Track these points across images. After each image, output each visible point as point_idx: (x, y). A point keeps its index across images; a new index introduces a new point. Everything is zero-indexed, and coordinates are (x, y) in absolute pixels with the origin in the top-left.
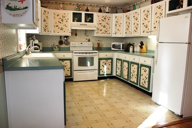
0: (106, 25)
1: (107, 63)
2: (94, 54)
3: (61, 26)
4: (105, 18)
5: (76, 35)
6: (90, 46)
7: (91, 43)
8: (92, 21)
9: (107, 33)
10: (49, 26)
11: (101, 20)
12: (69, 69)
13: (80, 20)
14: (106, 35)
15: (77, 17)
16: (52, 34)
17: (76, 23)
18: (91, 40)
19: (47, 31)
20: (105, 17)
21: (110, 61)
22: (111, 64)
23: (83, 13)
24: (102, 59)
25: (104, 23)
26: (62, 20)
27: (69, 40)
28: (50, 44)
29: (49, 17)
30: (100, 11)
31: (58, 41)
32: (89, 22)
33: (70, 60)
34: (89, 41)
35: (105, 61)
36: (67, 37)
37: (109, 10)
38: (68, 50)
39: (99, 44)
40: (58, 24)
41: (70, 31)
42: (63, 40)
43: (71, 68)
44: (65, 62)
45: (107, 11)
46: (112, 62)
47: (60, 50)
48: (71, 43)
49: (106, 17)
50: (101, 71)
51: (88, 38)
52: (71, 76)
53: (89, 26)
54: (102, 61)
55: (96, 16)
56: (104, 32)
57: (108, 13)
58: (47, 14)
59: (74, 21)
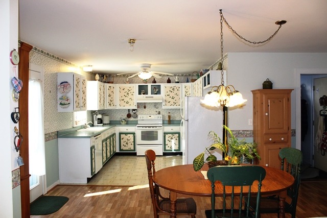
0: (175, 96)
1: (173, 137)
2: (158, 128)
3: (126, 99)
4: (173, 89)
5: (145, 108)
6: (159, 119)
7: (161, 116)
8: (159, 92)
9: (176, 105)
10: (115, 100)
11: (169, 91)
12: (133, 143)
13: (146, 93)
14: (175, 107)
15: (142, 90)
16: (118, 107)
17: (142, 95)
18: (161, 113)
19: (112, 105)
20: (173, 87)
21: (177, 135)
22: (178, 138)
23: (149, 85)
24: (167, 133)
25: (172, 95)
26: (128, 94)
27: (138, 113)
28: (118, 117)
29: (114, 92)
30: (169, 81)
31: (127, 114)
32: (156, 94)
33: (134, 134)
34: (159, 113)
35: (171, 135)
36: (134, 110)
37: (178, 79)
38: (135, 123)
39: (169, 117)
40: (124, 97)
41: (136, 104)
42: (131, 113)
43: (134, 142)
44: (129, 135)
45: (177, 81)
46: (179, 137)
47: (127, 123)
48: (139, 116)
49: (175, 88)
50: (167, 146)
51: (158, 110)
52: (135, 150)
53: (157, 98)
54: (167, 136)
55: (164, 87)
56: (173, 104)
57: (178, 82)
58: (112, 89)
59: (140, 93)
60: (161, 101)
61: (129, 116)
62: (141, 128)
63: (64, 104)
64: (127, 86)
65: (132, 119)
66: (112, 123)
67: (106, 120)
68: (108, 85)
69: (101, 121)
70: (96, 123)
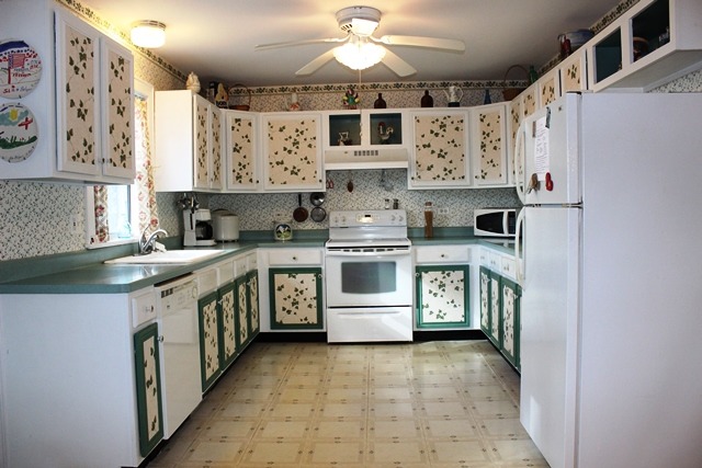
0: (449, 148)
1: (447, 281)
2: (396, 251)
3: (291, 160)
4: (443, 126)
5: (350, 188)
6: (397, 223)
7: (401, 213)
8: (396, 138)
9: (451, 176)
10: (254, 164)
11: (428, 134)
12: (314, 303)
13: (354, 140)
14: (448, 184)
15: (342, 130)
16: (264, 187)
17: (342, 148)
18: (403, 204)
19: (245, 179)
20: (441, 120)
21: (460, 274)
22: (461, 285)
23: (366, 115)
24: (428, 269)
25: (437, 144)
26: (296, 143)
27: (327, 207)
28: (263, 220)
29: (253, 138)
30: (427, 102)
31: (293, 210)
32: (387, 142)
33: (317, 271)
34: (396, 206)
35: (438, 274)
36: (316, 196)
37: (457, 94)
38: (321, 238)
39: (429, 216)
40: (283, 155)
41: (321, 175)
42: (309, 207)
43: (319, 297)
44: (300, 277)
45: (453, 100)
46: (466, 280)
47: (297, 239)
48: (332, 216)
49: (448, 122)
50: (425, 312)
51: (391, 196)
52: (320, 323)
53: (388, 157)
54: (426, 277)
55: (413, 120)
56: (442, 174)
57: (456, 105)
58: (244, 129)
59: (334, 142)
60: (404, 165)
61: (300, 215)
62: (342, 252)
63: (15, 144)
64: (294, 117)
65: (309, 225)
66: (247, 240)
67: (228, 228)
68: (229, 115)
69: (207, 232)
70: (190, 236)
